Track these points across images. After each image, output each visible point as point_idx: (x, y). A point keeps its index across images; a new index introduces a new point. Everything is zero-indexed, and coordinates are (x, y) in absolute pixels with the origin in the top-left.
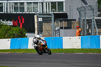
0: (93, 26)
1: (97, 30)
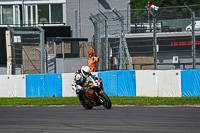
0: (121, 51)
1: (130, 59)
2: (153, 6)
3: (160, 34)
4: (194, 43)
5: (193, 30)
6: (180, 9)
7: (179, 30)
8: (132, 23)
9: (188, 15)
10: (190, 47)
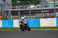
2: (18, 1)
3: (20, 9)
4: (30, 12)
5: (30, 8)
6: (26, 2)
7: (26, 8)
8: (12, 6)
9: (28, 4)
10: (29, 13)
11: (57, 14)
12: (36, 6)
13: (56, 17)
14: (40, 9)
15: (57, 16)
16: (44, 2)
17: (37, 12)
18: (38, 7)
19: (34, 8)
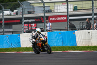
4: (3, 22)
5: (3, 16)
11: (48, 25)
12: (13, 11)
13: (47, 31)
14: (20, 16)
15: (48, 28)
16: (26, 5)
17: (15, 21)
18: (17, 13)
19: (10, 15)
